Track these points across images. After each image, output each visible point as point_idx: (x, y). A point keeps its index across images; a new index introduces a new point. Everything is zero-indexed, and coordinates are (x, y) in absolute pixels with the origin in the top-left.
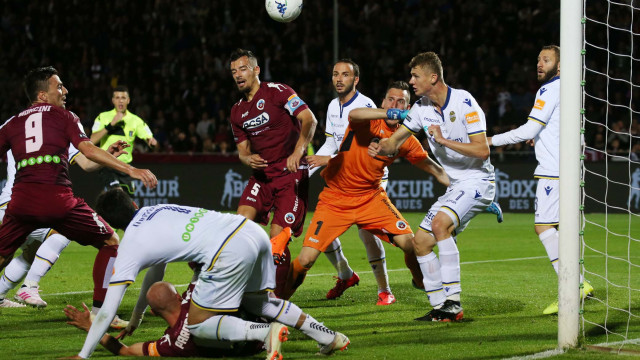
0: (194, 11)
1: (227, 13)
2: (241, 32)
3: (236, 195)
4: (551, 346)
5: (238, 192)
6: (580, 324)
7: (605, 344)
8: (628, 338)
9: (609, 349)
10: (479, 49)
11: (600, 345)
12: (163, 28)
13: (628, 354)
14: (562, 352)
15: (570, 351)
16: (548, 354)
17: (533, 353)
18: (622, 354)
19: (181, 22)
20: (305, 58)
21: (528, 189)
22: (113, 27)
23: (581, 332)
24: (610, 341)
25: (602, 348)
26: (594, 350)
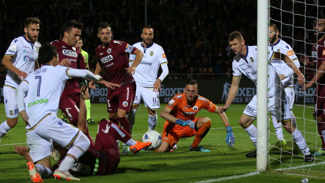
0: (75, 3)
1: (91, 4)
2: (99, 13)
3: (96, 95)
4: (254, 170)
5: (97, 94)
6: (268, 159)
7: (281, 169)
8: (292, 166)
9: (282, 172)
10: (218, 22)
11: (278, 170)
12: (59, 11)
13: (292, 174)
14: (258, 173)
15: (263, 173)
16: (252, 174)
17: (244, 174)
18: (289, 174)
19: (68, 9)
20: (130, 26)
21: (242, 92)
22: (35, 9)
23: (268, 163)
24: (283, 167)
25: (279, 171)
26: (275, 172)
